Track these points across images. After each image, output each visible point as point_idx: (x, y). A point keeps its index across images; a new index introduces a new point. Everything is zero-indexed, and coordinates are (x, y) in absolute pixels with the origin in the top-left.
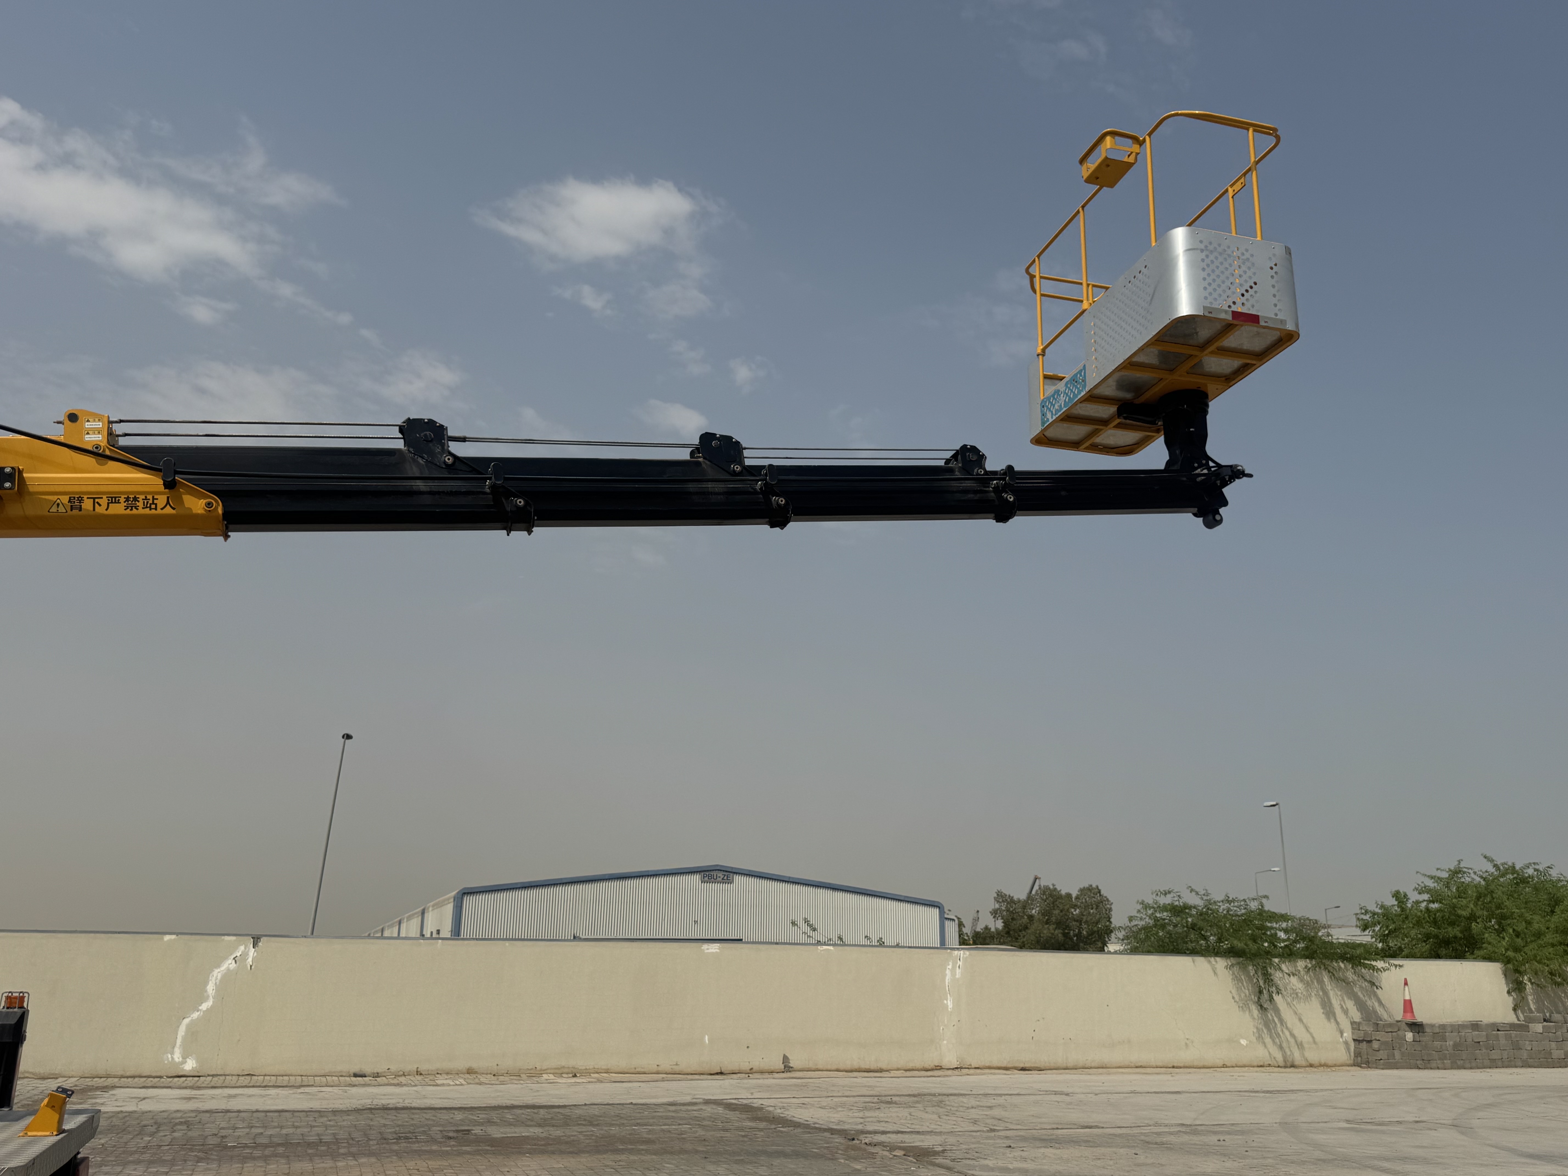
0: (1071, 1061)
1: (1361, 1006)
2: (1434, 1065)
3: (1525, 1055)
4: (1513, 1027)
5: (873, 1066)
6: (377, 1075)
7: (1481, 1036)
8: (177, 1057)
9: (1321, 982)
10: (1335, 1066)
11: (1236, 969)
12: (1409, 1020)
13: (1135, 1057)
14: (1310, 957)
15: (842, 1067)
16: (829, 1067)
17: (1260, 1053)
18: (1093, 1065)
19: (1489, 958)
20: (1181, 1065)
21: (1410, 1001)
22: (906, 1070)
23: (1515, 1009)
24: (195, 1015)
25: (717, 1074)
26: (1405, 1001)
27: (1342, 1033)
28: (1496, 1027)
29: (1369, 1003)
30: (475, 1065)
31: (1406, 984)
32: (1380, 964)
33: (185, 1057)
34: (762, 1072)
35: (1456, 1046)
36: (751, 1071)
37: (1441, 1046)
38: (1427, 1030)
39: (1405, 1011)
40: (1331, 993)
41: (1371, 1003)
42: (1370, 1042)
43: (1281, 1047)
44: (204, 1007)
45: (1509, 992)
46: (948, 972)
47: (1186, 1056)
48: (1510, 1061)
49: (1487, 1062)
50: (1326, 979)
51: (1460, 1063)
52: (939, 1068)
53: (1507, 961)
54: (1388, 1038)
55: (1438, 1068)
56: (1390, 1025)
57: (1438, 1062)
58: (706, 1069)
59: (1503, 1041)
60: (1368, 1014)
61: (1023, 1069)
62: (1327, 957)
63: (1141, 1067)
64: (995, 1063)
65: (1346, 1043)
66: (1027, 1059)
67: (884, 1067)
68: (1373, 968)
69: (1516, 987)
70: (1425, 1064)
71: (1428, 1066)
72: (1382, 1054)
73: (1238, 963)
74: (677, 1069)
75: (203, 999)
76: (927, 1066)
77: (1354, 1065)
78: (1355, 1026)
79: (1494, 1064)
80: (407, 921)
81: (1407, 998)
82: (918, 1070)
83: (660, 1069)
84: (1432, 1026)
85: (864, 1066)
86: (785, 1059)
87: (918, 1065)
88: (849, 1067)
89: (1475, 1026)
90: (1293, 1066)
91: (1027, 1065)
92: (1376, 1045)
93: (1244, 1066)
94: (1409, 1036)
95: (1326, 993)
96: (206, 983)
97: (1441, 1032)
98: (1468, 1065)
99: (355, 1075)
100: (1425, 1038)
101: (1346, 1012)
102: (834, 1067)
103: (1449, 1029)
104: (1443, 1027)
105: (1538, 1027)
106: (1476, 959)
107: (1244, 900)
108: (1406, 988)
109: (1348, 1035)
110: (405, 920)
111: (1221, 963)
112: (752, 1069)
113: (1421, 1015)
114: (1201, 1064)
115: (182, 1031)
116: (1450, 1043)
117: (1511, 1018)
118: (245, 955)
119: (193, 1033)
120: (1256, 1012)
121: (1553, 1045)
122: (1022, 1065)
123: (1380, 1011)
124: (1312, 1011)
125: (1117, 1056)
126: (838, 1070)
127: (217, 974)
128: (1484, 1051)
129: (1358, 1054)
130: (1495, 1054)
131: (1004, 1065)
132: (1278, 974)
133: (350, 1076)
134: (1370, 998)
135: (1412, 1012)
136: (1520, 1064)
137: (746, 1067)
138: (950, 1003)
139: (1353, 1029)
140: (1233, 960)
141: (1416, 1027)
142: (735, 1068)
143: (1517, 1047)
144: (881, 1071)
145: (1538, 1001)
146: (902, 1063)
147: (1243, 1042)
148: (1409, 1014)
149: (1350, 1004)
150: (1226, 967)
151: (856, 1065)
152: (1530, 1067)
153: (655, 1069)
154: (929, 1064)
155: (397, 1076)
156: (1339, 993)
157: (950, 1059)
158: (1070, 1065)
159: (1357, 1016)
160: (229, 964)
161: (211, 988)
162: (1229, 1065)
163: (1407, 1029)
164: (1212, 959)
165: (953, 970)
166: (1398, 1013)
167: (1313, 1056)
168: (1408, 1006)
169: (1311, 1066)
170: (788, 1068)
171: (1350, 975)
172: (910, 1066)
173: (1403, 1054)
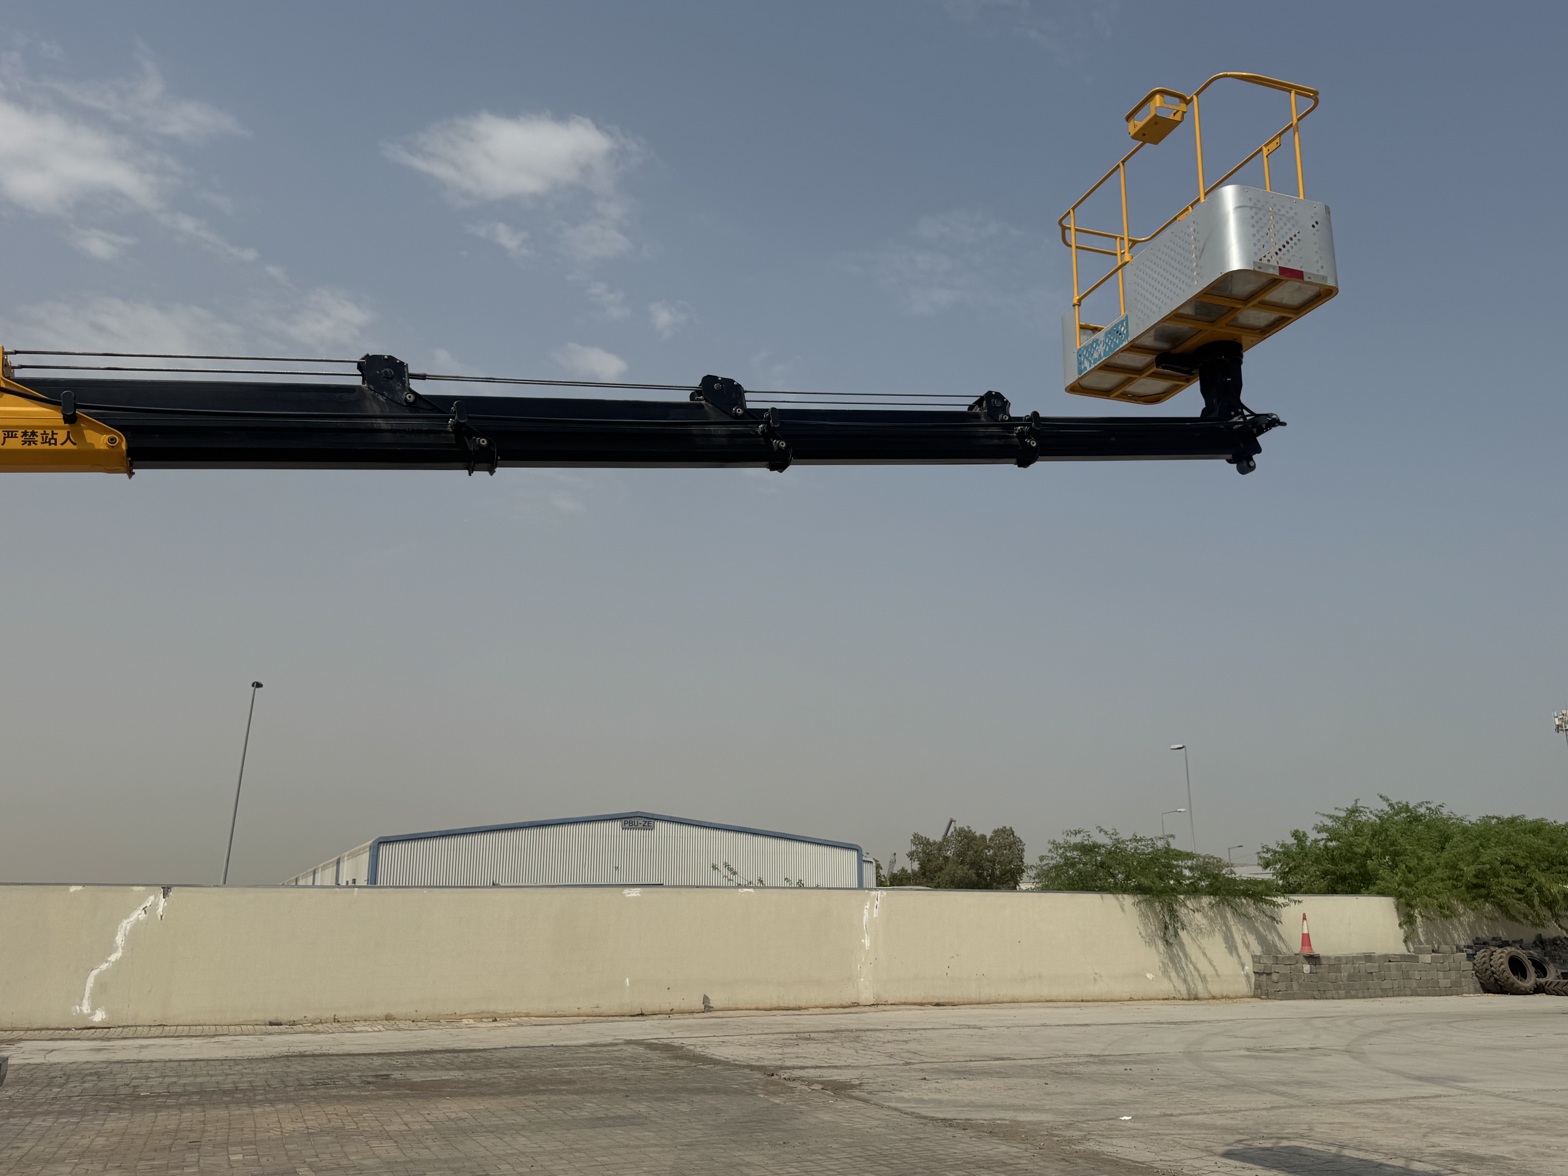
0: (984, 997)
1: (1262, 940)
2: (1329, 995)
3: (1414, 984)
4: (1403, 958)
5: (792, 1004)
6: (294, 1023)
7: (1373, 967)
8: (86, 1008)
9: (1224, 918)
10: (1236, 997)
11: (1143, 905)
12: (1307, 952)
13: (1046, 991)
14: (1214, 893)
15: (761, 1006)
16: (749, 1006)
17: (1165, 987)
18: (1005, 999)
19: (1382, 893)
20: (1090, 999)
21: (1308, 935)
22: (824, 1008)
23: (1405, 941)
24: (104, 966)
25: (638, 1015)
26: (1303, 935)
27: (1243, 966)
28: (1388, 958)
29: (1269, 937)
30: (393, 1012)
31: (1304, 918)
32: (1280, 900)
33: (94, 1009)
34: (682, 1012)
35: (1351, 977)
36: (671, 1012)
37: (1336, 977)
38: (1324, 962)
39: (1303, 945)
40: (1234, 929)
41: (1272, 937)
42: (1269, 974)
43: (1185, 981)
44: (113, 958)
45: (1400, 925)
46: (866, 912)
47: (1094, 990)
48: (1400, 990)
49: (1379, 992)
50: (1229, 915)
51: (1353, 992)
52: (856, 1005)
53: (1399, 895)
54: (1285, 970)
55: (1333, 998)
56: (1289, 958)
57: (1334, 992)
58: (627, 1010)
59: (1394, 972)
60: (1268, 948)
61: (938, 1005)
62: (1229, 894)
63: (1051, 1001)
64: (911, 1000)
65: (1247, 976)
66: (941, 995)
67: (803, 1005)
68: (1274, 904)
69: (1407, 920)
70: (1321, 994)
71: (1324, 996)
72: (1281, 986)
73: (1146, 900)
74: (597, 1011)
75: (112, 949)
76: (844, 1003)
77: (1254, 996)
78: (1256, 959)
79: (1385, 993)
80: (322, 871)
81: (1306, 932)
82: (836, 1007)
83: (581, 1011)
84: (1328, 958)
85: (782, 1005)
86: (706, 999)
87: (836, 1002)
88: (768, 1006)
89: (1368, 958)
90: (1196, 998)
91: (942, 1001)
92: (1275, 977)
93: (1151, 999)
94: (1307, 968)
95: (1228, 928)
96: (115, 934)
97: (1337, 964)
98: (1360, 995)
99: (271, 1024)
100: (1322, 970)
101: (1247, 946)
102: (754, 1006)
103: (1344, 961)
104: (1338, 959)
105: (1427, 958)
106: (1370, 894)
107: (1152, 839)
108: (1305, 922)
109: (1249, 968)
110: (320, 870)
111: (1128, 900)
112: (672, 1010)
113: (1318, 949)
114: (1109, 997)
115: (90, 982)
116: (1344, 974)
117: (1402, 949)
118: (155, 905)
119: (101, 986)
120: (1161, 947)
121: (1441, 974)
122: (936, 1001)
123: (1279, 944)
124: (1215, 945)
125: (1028, 991)
126: (757, 1009)
127: (126, 925)
128: (1377, 981)
129: (1258, 986)
130: (1386, 984)
131: (919, 1001)
132: (1183, 911)
133: (265, 1025)
134: (1270, 932)
135: (1310, 945)
136: (1408, 992)
137: (666, 1007)
138: (867, 942)
139: (1254, 962)
140: (1140, 897)
141: (1313, 959)
142: (656, 1009)
143: (1407, 976)
144: (800, 1009)
145: (1427, 933)
146: (820, 1001)
147: (1150, 976)
148: (1307, 948)
149: (1252, 939)
150: (1134, 904)
151: (775, 1005)
152: (1418, 995)
153: (576, 1011)
154: (847, 1001)
155: (314, 1023)
156: (1241, 928)
157: (867, 996)
158: (983, 999)
159: (1257, 950)
160: (139, 914)
161: (120, 939)
162: (1135, 998)
163: (1305, 961)
164: (1120, 896)
165: (871, 911)
166: (1296, 947)
167: (1215, 988)
168: (1306, 939)
169: (1214, 998)
170: (708, 1008)
171: (1252, 911)
172: (828, 1003)
173: (1300, 985)
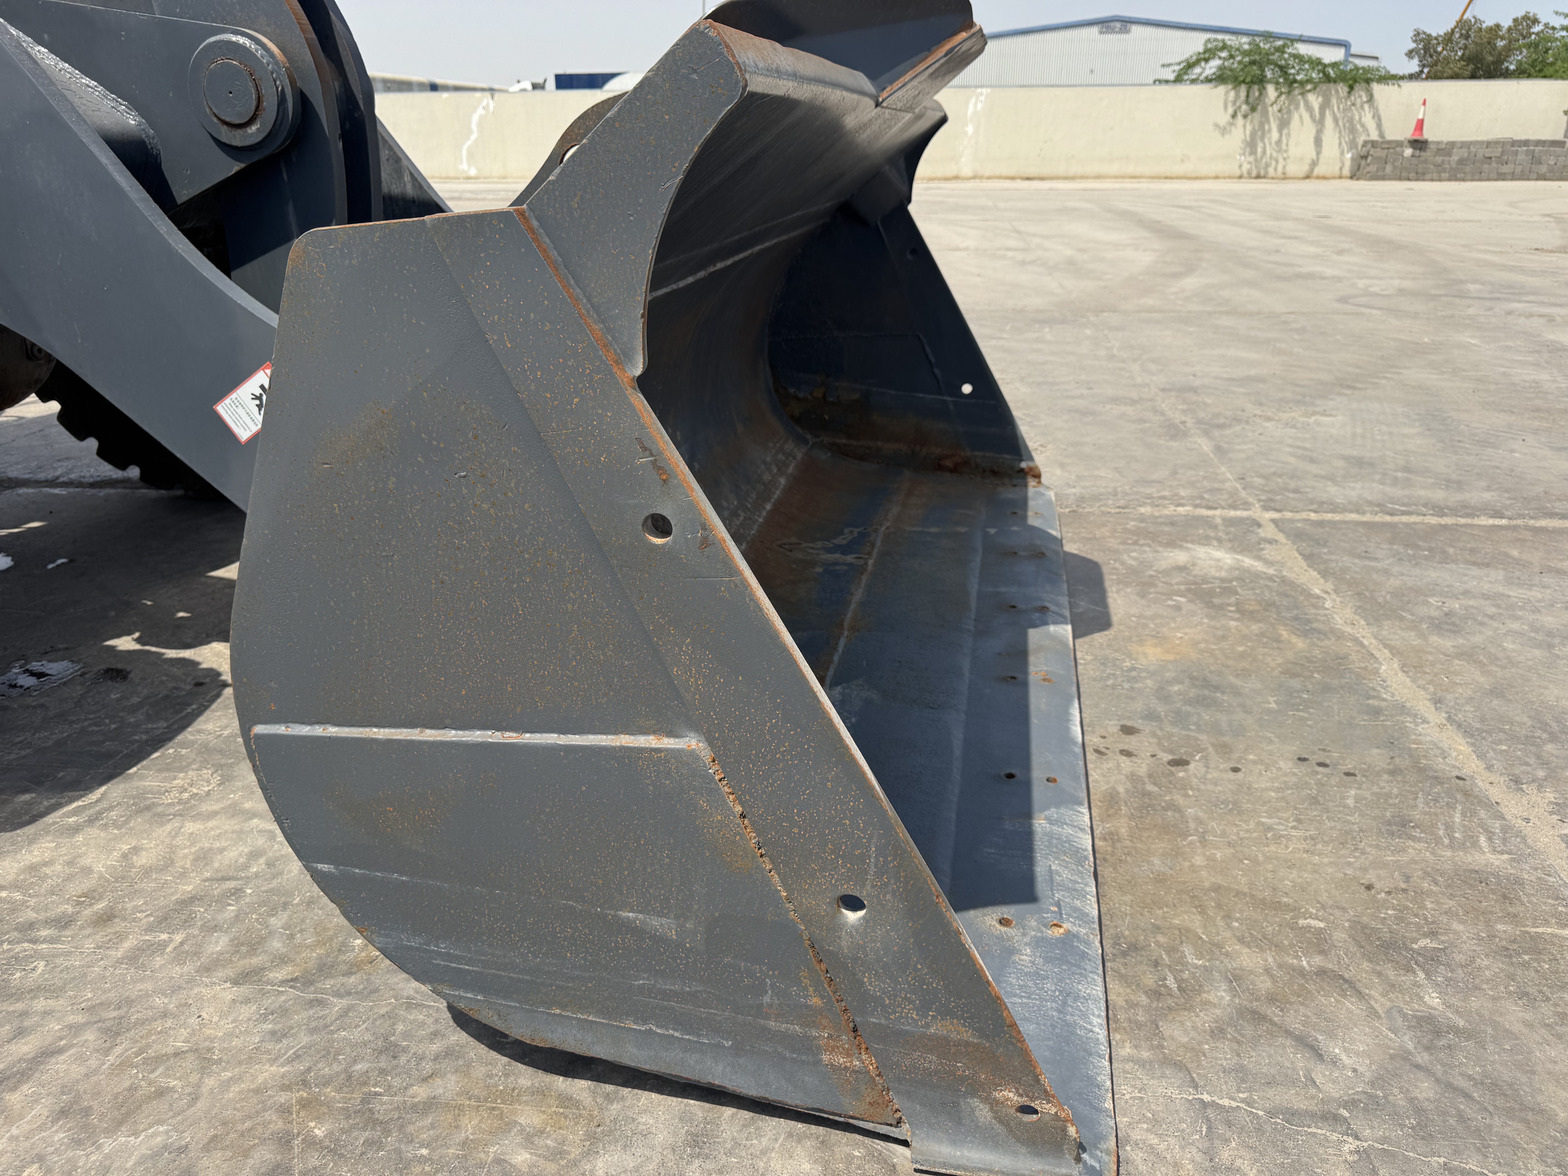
2: (1428, 177)
3: (1544, 169)
8: (466, 168)
12: (1416, 137)
20: (1175, 176)
21: (1423, 120)
22: (929, 180)
24: (469, 143)
26: (1420, 120)
31: (1424, 103)
33: (469, 168)
35: (1461, 162)
37: (1443, 161)
38: (1432, 146)
39: (1416, 130)
44: (473, 137)
46: (970, 102)
47: (1180, 169)
48: (1523, 174)
49: (1493, 175)
51: (1460, 175)
52: (957, 178)
55: (1432, 180)
56: (1394, 144)
57: (1435, 174)
63: (1136, 177)
64: (1004, 173)
71: (1422, 178)
75: (471, 132)
76: (947, 176)
77: (1349, 177)
79: (1503, 177)
81: (1422, 117)
82: (939, 179)
84: (1438, 143)
87: (940, 175)
91: (1031, 176)
94: (1408, 152)
96: (470, 123)
97: (1447, 148)
98: (1468, 177)
100: (1427, 154)
103: (1459, 145)
104: (1451, 144)
108: (1424, 107)
113: (1429, 134)
114: (1194, 176)
115: (464, 151)
116: (1455, 158)
118: (488, 105)
119: (471, 155)
127: (475, 118)
128: (1495, 165)
129: (1355, 168)
131: (1011, 174)
135: (1421, 130)
138: (970, 130)
141: (1418, 144)
146: (926, 175)
148: (1417, 133)
160: (480, 111)
161: (474, 126)
163: (1409, 146)
165: (975, 105)
168: (1420, 125)
172: (933, 176)
173: (1395, 168)
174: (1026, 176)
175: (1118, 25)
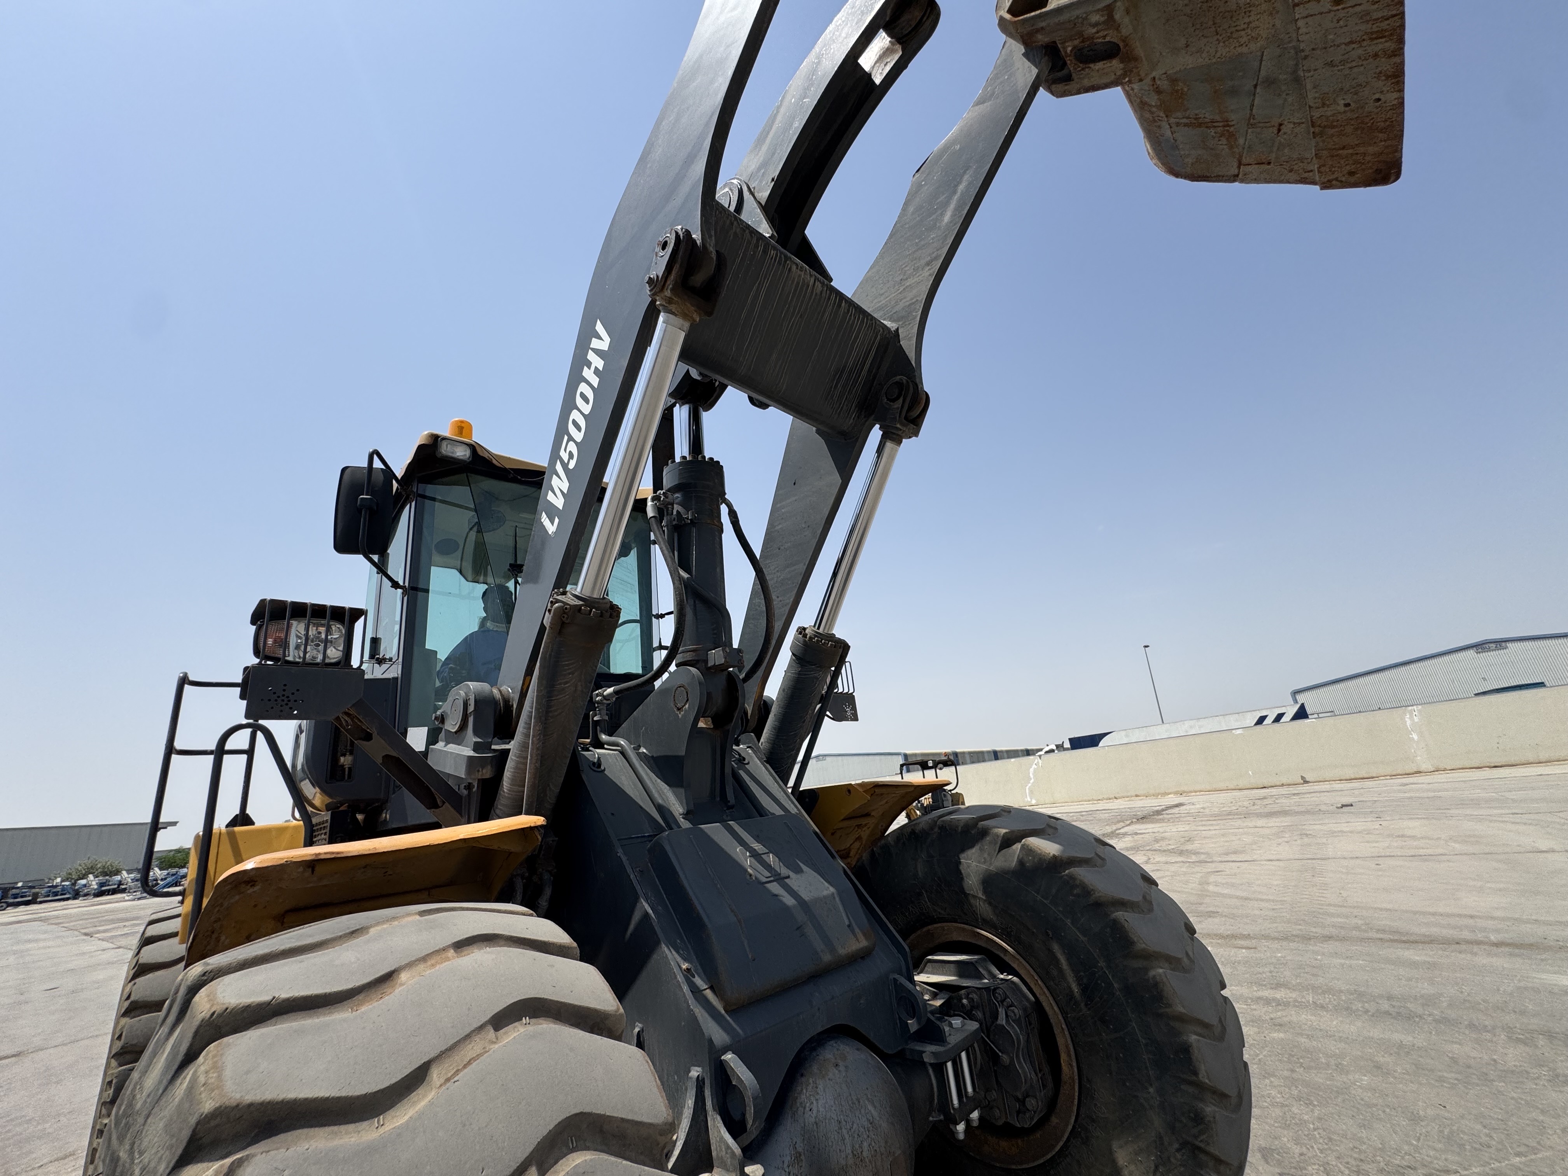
5: (1366, 776)
8: (1029, 800)
15: (1343, 778)
16: (1334, 779)
22: (1391, 776)
24: (1030, 785)
30: (1138, 794)
33: (1031, 799)
34: (1289, 785)
36: (1283, 785)
44: (1031, 782)
46: (1407, 719)
52: (1419, 772)
58: (1255, 786)
61: (1496, 767)
64: (1468, 766)
66: (1496, 760)
67: (1374, 775)
75: (1030, 779)
76: (1407, 772)
82: (1401, 775)
86: (1302, 778)
87: (1401, 772)
88: (1348, 778)
91: (1498, 764)
96: (1029, 774)
102: (1338, 779)
115: (1027, 791)
118: (1038, 762)
119: (1031, 792)
126: (1340, 780)
127: (1032, 770)
131: (1476, 766)
137: (1279, 783)
138: (1415, 736)
142: (1272, 784)
144: (1373, 778)
146: (1387, 772)
151: (1353, 777)
153: (1226, 788)
154: (1410, 770)
157: (1427, 766)
160: (1034, 766)
161: (1031, 776)
170: (1306, 782)
172: (1394, 773)
174: (1493, 765)
175: (1493, 645)
